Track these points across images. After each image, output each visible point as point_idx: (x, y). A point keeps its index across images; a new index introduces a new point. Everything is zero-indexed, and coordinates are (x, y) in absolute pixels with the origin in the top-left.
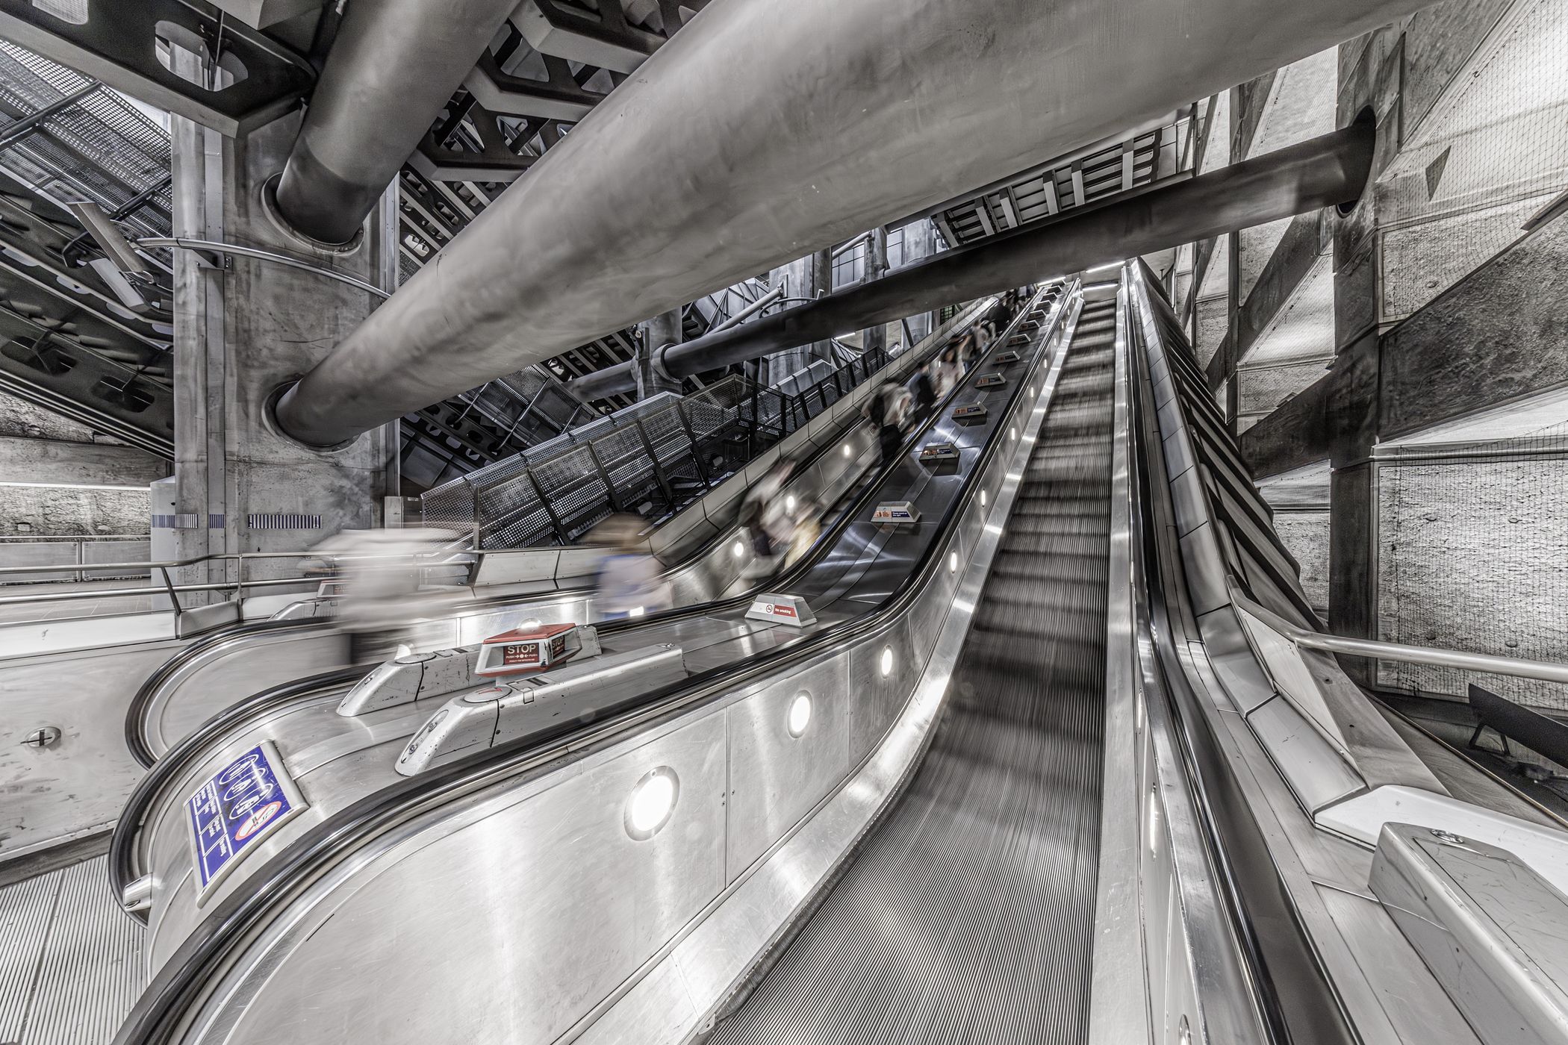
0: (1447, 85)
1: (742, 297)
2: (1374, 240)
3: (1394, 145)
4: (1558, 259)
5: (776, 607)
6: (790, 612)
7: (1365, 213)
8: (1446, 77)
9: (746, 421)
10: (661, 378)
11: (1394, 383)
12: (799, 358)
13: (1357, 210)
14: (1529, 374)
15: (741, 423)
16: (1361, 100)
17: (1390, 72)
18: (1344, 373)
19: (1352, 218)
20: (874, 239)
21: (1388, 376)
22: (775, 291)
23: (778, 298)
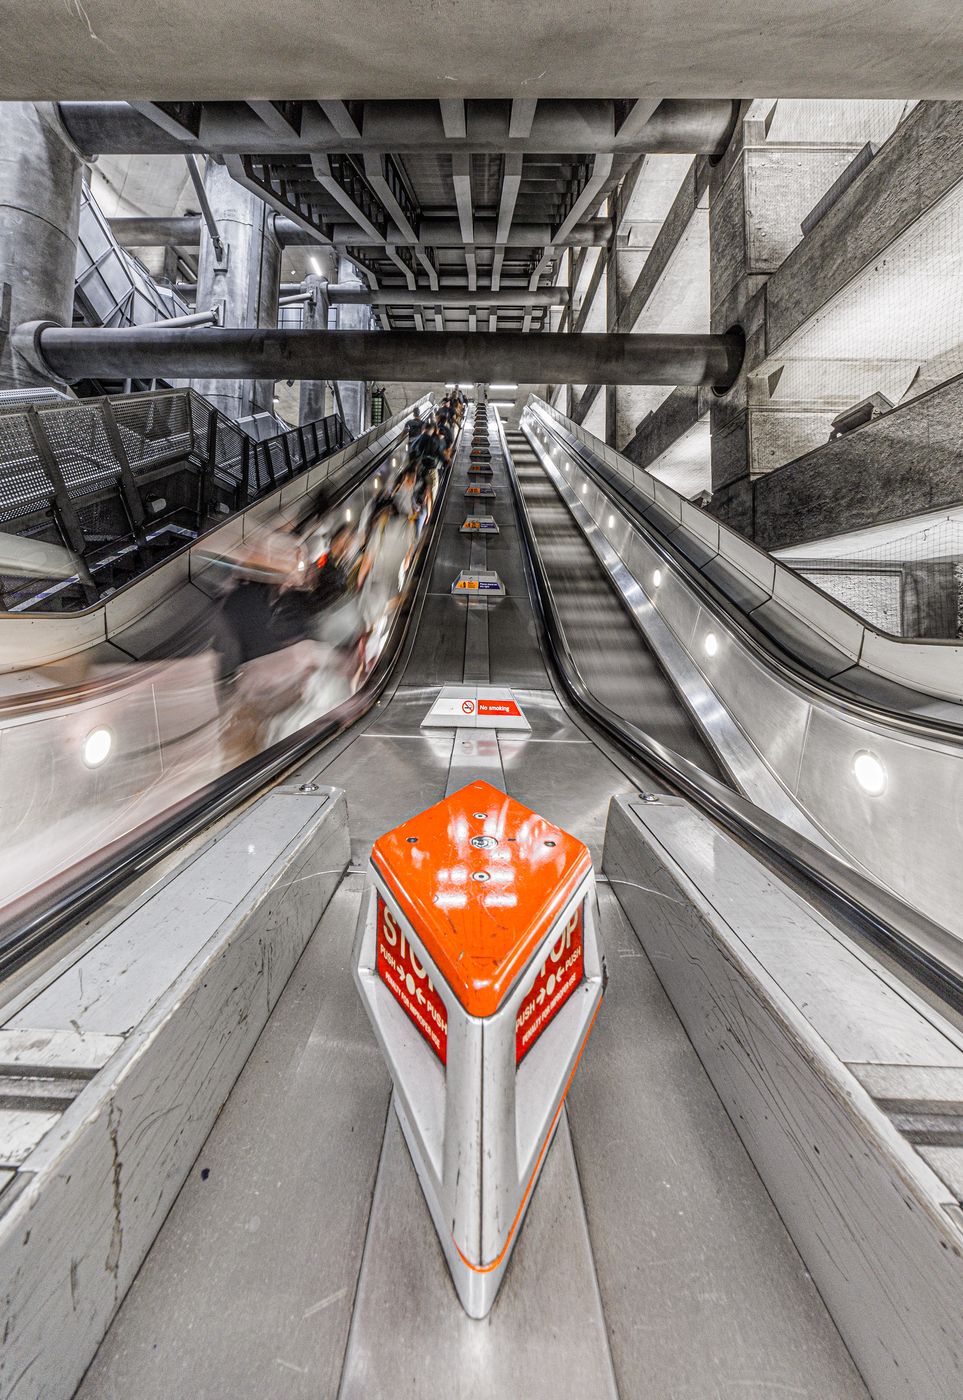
0: (802, 323)
1: (155, 307)
2: (746, 415)
3: (762, 354)
4: (892, 441)
5: (481, 703)
6: (507, 709)
7: (736, 397)
8: (800, 318)
9: (197, 456)
10: (31, 368)
11: (766, 513)
12: (236, 403)
13: (731, 392)
14: (875, 511)
15: (192, 459)
16: (732, 320)
17: (756, 306)
18: (722, 505)
19: (727, 398)
20: (315, 304)
21: (761, 509)
22: (208, 314)
23: (211, 324)
